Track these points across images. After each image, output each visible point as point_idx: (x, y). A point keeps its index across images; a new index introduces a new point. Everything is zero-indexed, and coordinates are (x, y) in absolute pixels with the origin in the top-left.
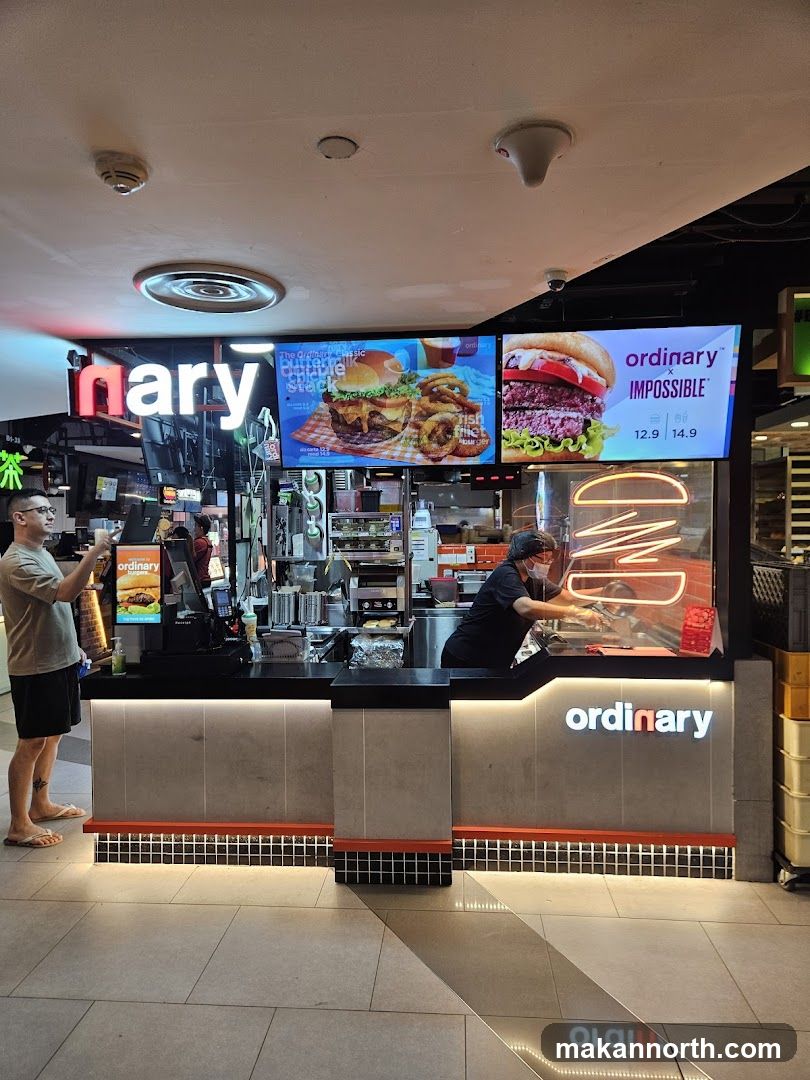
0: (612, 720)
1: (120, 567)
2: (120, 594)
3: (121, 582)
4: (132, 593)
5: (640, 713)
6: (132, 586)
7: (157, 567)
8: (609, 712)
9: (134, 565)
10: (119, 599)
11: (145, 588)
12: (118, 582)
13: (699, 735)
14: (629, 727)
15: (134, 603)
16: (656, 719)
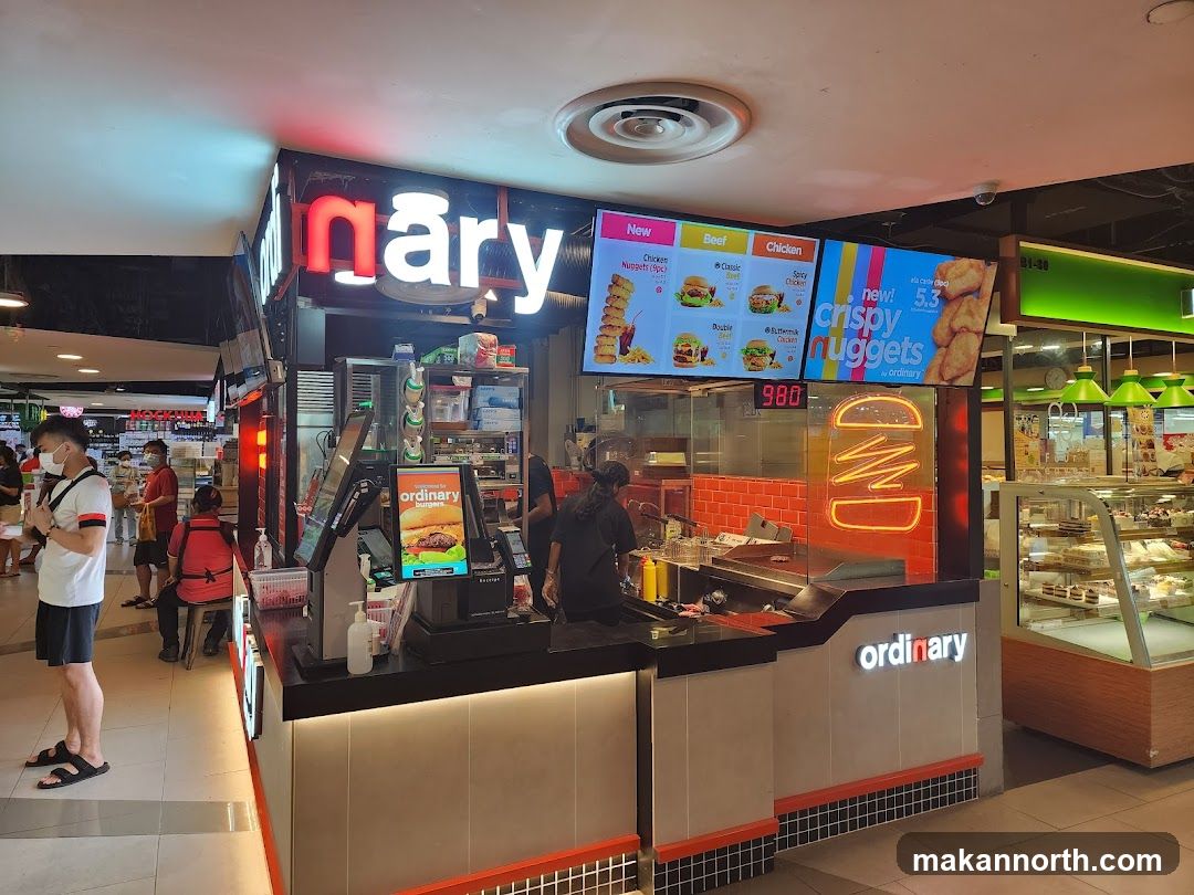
0: (896, 654)
1: (404, 497)
2: (404, 535)
3: (406, 518)
4: (424, 532)
5: (917, 643)
6: (421, 524)
7: (457, 496)
8: (894, 646)
9: (422, 494)
10: (404, 543)
11: (442, 525)
12: (401, 517)
13: (958, 658)
14: (909, 660)
15: (429, 548)
16: (928, 647)
